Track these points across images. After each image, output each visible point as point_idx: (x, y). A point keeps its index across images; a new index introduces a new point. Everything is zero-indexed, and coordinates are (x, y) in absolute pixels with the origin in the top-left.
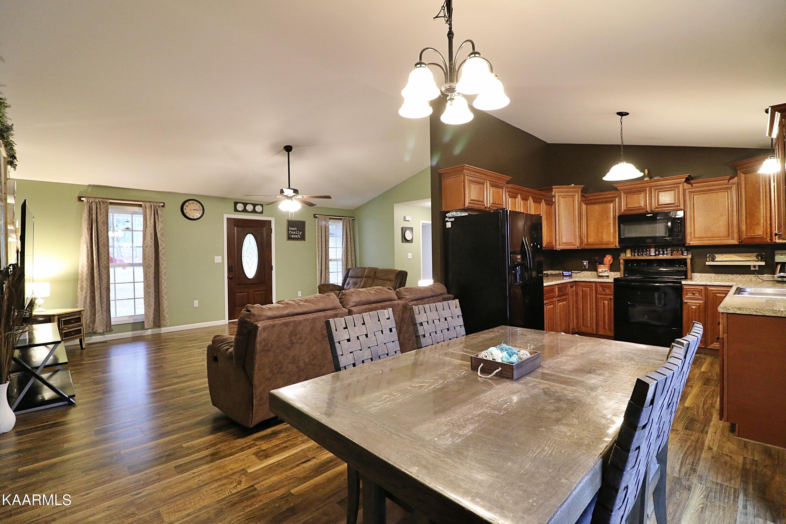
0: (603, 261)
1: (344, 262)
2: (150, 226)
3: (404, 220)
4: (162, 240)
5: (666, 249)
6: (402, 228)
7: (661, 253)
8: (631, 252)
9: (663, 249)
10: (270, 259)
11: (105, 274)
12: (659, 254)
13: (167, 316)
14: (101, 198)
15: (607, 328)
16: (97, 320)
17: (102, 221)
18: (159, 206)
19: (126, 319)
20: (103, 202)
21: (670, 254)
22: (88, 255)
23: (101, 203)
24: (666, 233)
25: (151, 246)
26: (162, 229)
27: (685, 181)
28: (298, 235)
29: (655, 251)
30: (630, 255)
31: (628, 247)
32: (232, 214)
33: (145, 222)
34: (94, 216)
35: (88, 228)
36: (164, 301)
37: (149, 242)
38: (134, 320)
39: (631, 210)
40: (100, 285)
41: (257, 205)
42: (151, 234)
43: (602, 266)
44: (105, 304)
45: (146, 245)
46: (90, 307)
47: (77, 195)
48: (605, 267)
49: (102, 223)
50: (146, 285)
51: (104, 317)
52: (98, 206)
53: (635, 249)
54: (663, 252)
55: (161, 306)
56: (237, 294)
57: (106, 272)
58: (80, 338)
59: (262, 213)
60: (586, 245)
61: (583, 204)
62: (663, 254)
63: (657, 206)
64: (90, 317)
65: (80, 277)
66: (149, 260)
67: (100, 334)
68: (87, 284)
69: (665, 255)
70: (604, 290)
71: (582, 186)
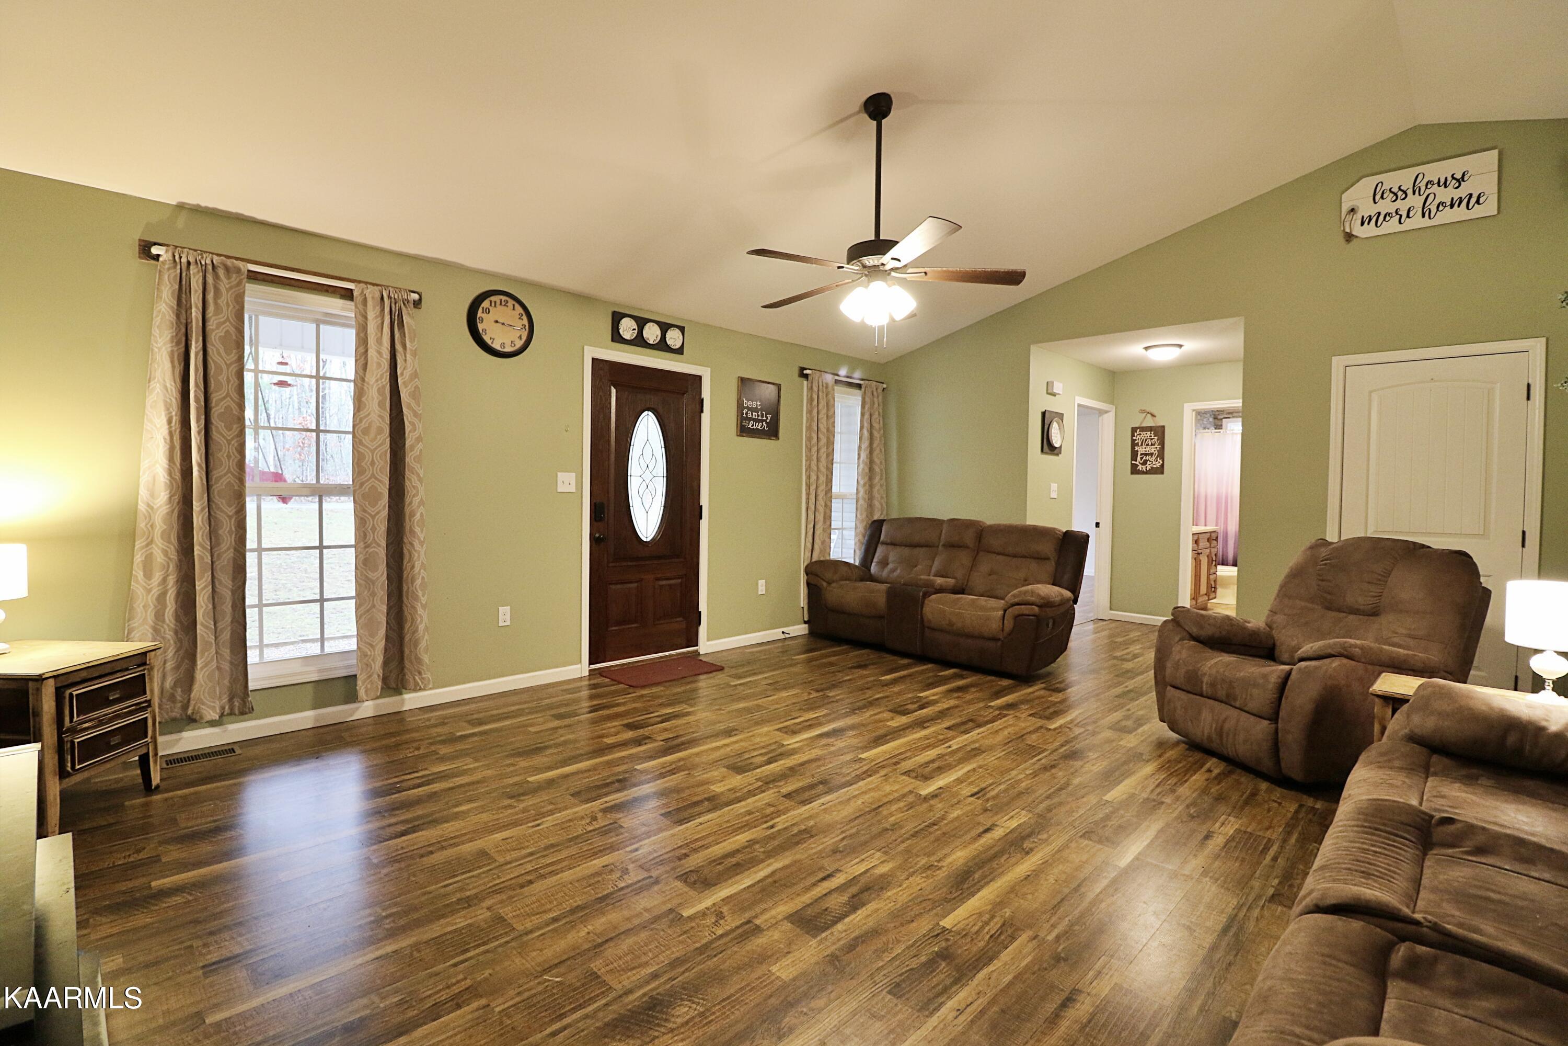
1: (861, 502)
2: (379, 365)
3: (1048, 393)
4: (416, 414)
6: (1044, 414)
10: (695, 484)
11: (230, 517)
13: (426, 658)
14: (218, 255)
16: (200, 675)
17: (221, 332)
18: (406, 302)
19: (297, 667)
20: (227, 269)
22: (172, 449)
23: (221, 272)
25: (380, 431)
26: (415, 375)
28: (762, 421)
32: (607, 348)
33: (362, 350)
34: (196, 313)
35: (172, 354)
36: (420, 611)
37: (374, 417)
38: (320, 671)
40: (212, 556)
41: (670, 326)
42: (380, 391)
44: (228, 619)
45: (363, 425)
46: (176, 633)
47: (137, 235)
49: (224, 339)
50: (362, 557)
51: (226, 666)
52: (210, 279)
55: (407, 626)
56: (613, 587)
57: (231, 511)
58: (144, 751)
59: (680, 351)
64: (177, 668)
65: (142, 525)
66: (373, 476)
67: (212, 724)
68: (165, 553)
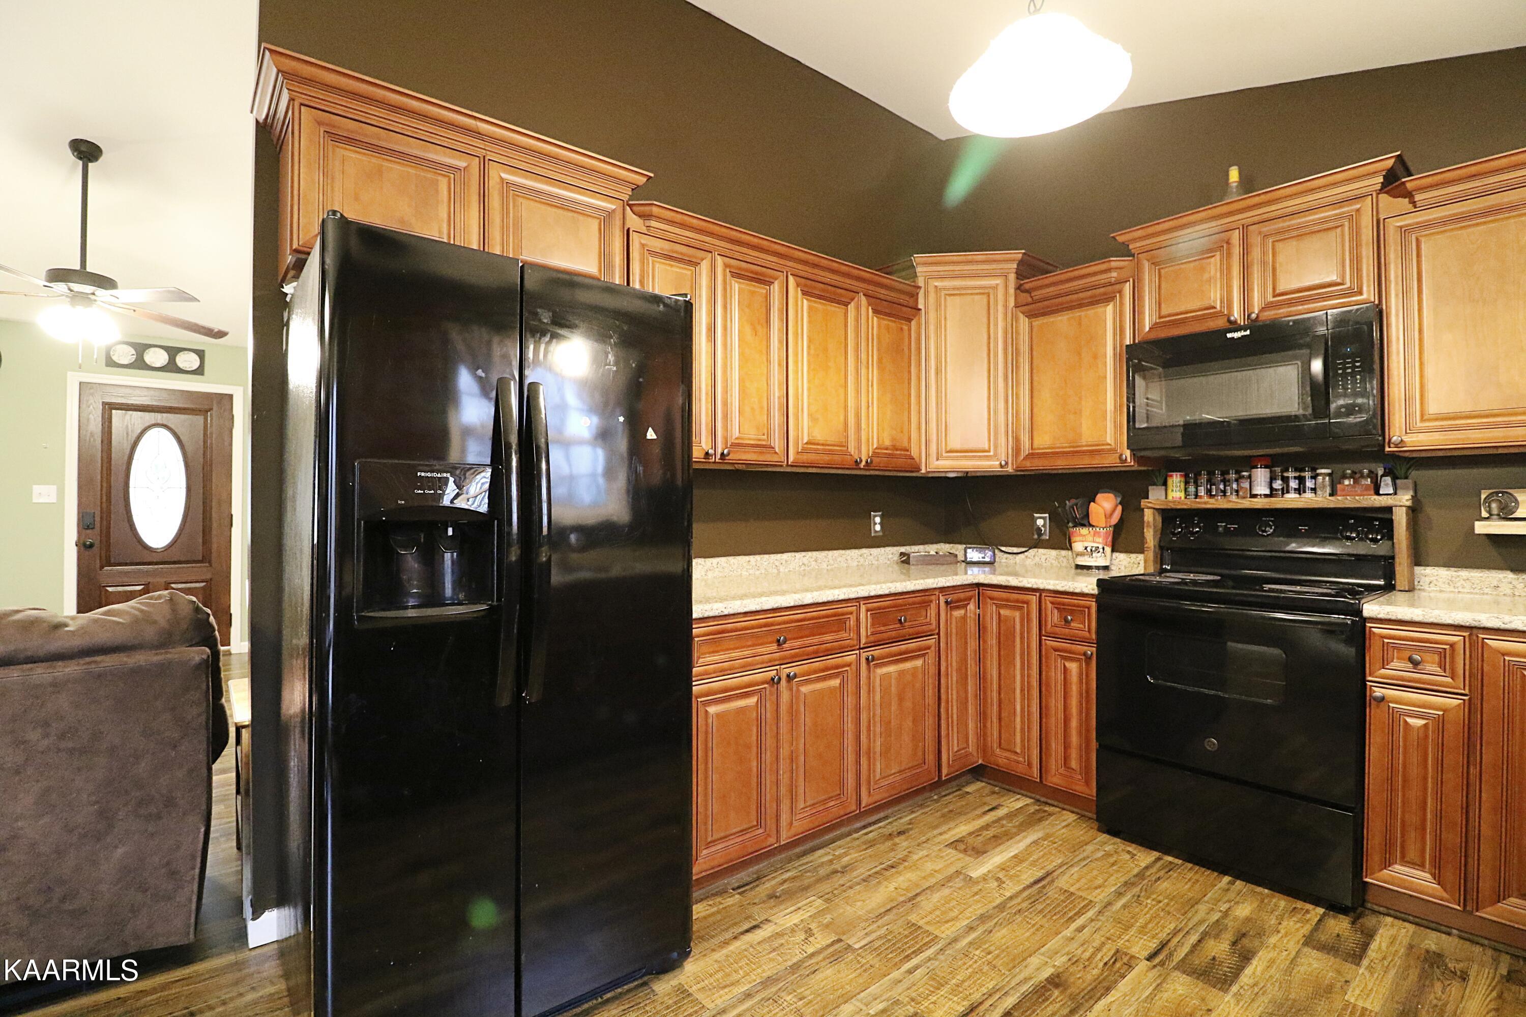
0: (1087, 516)
5: (1314, 469)
7: (1293, 484)
8: (1187, 483)
9: (1303, 470)
12: (1285, 490)
15: (1074, 764)
21: (1328, 490)
24: (1302, 402)
27: (1384, 185)
29: (1272, 479)
30: (1182, 495)
31: (1172, 465)
39: (1175, 323)
43: (1084, 531)
48: (1095, 534)
53: (1197, 475)
54: (1301, 480)
60: (1031, 456)
61: (1021, 316)
62: (1300, 490)
63: (1270, 298)
69: (1309, 495)
70: (1066, 621)
71: (1018, 254)
